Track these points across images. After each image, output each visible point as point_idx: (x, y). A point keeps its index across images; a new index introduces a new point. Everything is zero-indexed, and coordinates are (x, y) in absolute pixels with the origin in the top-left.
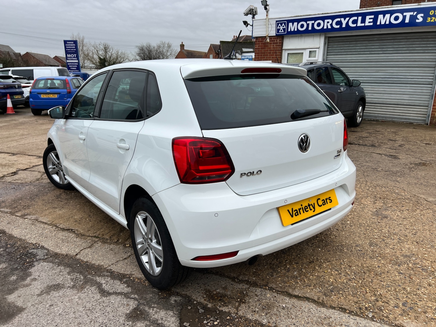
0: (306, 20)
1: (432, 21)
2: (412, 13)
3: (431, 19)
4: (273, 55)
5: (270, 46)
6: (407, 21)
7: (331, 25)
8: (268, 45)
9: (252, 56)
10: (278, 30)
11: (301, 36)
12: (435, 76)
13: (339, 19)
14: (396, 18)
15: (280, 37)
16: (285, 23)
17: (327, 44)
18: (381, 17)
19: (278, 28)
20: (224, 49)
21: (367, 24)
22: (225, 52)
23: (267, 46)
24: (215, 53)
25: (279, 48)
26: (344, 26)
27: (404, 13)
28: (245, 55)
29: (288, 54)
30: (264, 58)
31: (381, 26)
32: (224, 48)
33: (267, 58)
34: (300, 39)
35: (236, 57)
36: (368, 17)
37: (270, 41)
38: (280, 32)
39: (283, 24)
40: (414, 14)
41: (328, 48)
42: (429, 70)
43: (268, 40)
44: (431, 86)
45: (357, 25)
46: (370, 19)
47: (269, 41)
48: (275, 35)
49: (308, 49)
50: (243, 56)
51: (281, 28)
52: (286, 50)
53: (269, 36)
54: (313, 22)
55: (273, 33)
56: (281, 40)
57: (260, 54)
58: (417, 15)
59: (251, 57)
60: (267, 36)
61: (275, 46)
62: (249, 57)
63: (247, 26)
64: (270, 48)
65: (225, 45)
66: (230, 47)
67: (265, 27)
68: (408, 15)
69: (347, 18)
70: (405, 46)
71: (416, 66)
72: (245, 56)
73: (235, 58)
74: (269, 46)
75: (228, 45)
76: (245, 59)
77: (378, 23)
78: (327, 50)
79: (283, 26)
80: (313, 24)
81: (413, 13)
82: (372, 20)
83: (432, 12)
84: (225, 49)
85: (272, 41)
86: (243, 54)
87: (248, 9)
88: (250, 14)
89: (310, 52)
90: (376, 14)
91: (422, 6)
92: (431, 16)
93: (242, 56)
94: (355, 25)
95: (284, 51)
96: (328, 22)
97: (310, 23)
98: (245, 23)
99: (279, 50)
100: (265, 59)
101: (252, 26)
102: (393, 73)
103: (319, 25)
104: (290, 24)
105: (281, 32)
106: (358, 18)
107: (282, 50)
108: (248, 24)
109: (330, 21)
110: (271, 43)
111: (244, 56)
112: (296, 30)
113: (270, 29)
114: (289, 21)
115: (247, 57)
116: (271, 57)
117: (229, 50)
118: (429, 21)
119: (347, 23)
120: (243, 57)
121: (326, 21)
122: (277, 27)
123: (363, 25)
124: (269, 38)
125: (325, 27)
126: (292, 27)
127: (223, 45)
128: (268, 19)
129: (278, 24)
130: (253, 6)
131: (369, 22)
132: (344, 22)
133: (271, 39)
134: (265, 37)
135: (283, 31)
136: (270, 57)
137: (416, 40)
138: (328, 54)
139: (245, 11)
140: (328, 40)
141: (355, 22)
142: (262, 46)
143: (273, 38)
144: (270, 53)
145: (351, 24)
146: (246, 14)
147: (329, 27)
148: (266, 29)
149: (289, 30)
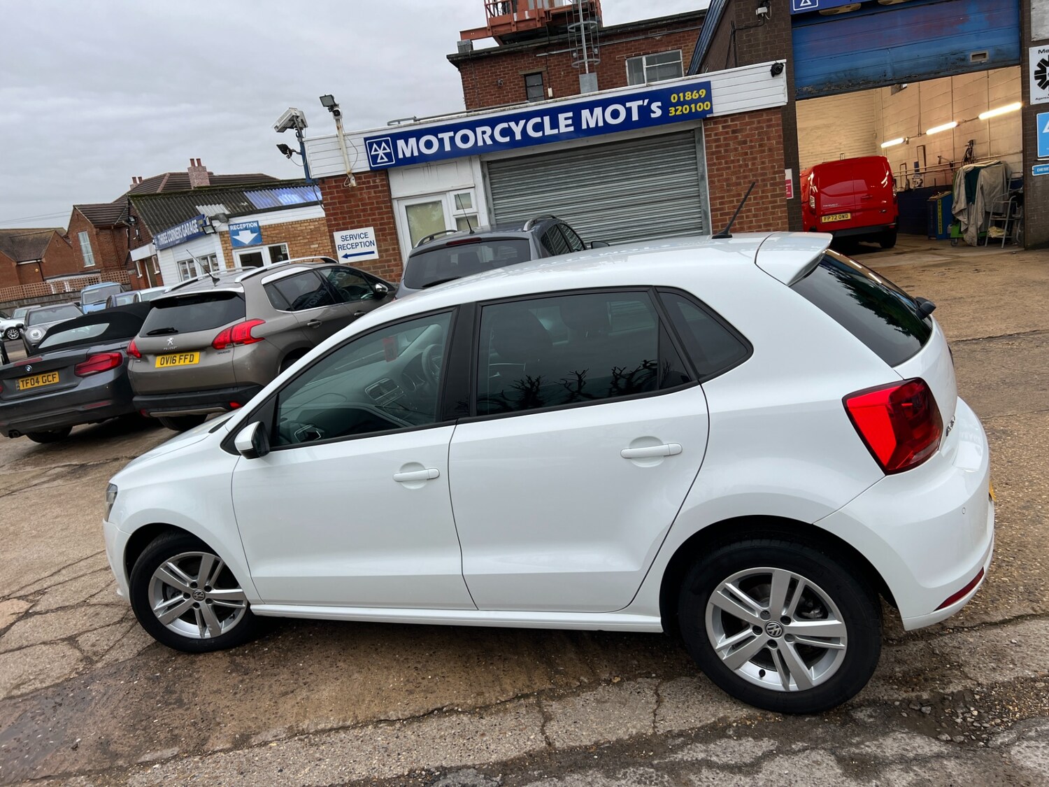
0: (434, 131)
1: (678, 113)
2: (640, 103)
3: (676, 111)
4: (374, 214)
5: (361, 194)
6: (635, 117)
7: (492, 137)
8: (355, 194)
9: (257, 222)
10: (375, 158)
11: (429, 166)
12: (702, 212)
13: (505, 125)
14: (615, 114)
15: (380, 173)
16: (387, 142)
17: (488, 176)
18: (585, 113)
19: (373, 153)
20: (147, 215)
21: (563, 129)
22: (152, 222)
23: (353, 196)
24: (96, 227)
25: (384, 197)
26: (518, 137)
27: (627, 104)
28: (237, 222)
29: (407, 207)
30: (353, 222)
31: (591, 132)
32: (145, 211)
33: (359, 222)
34: (426, 173)
35: (214, 229)
36: (561, 117)
37: (358, 184)
38: (379, 161)
39: (384, 144)
40: (645, 104)
41: (491, 184)
42: (690, 203)
43: (353, 183)
44: (701, 231)
45: (544, 133)
46: (566, 119)
47: (355, 185)
48: (369, 169)
49: (451, 192)
50: (232, 225)
51: (381, 152)
52: (399, 199)
53: (353, 174)
54: (451, 134)
55: (363, 165)
56: (383, 179)
57: (340, 216)
58: (649, 104)
59: (255, 225)
60: (349, 173)
61: (373, 194)
62: (250, 225)
63: (291, 154)
64: (362, 200)
65: (144, 203)
66: (161, 208)
67: (337, 153)
68: (634, 105)
69: (521, 121)
70: (637, 164)
71: (666, 199)
72: (239, 224)
73: (213, 233)
74: (359, 195)
75: (154, 204)
76: (241, 230)
77: (584, 126)
78: (491, 188)
79: (384, 149)
80: (452, 139)
81: (642, 101)
82: (570, 122)
83: (674, 97)
84: (149, 215)
85: (364, 183)
86: (230, 219)
87: (284, 116)
88: (292, 127)
89: (457, 197)
90: (576, 109)
91: (654, 88)
92: (674, 105)
93: (229, 225)
94: (540, 134)
95: (395, 203)
96: (484, 133)
97: (446, 136)
98: (284, 149)
99: (384, 202)
100: (356, 224)
101: (303, 153)
102: (629, 217)
103: (465, 139)
104: (401, 143)
105: (383, 161)
106: (542, 120)
107: (390, 200)
108: (291, 152)
109: (488, 129)
110: (362, 189)
111: (236, 224)
112: (416, 154)
113: (353, 157)
114: (395, 137)
115: (244, 226)
116: (370, 218)
117: (161, 214)
118: (674, 113)
119: (524, 131)
120: (234, 228)
121: (478, 130)
122: (371, 153)
123: (555, 131)
124: (353, 178)
125: (480, 143)
126: (406, 149)
127: (140, 203)
128: (342, 137)
129: (371, 145)
130: (295, 109)
131: (567, 126)
132: (517, 130)
133: (360, 178)
134: (346, 175)
135: (386, 160)
136: (368, 220)
137: (654, 151)
138: (494, 197)
139: (279, 121)
140: (489, 169)
141: (539, 127)
142: (339, 197)
143: (363, 175)
144: (364, 210)
145: (531, 132)
146: (282, 129)
147: (489, 142)
148: (344, 158)
149: (401, 156)
